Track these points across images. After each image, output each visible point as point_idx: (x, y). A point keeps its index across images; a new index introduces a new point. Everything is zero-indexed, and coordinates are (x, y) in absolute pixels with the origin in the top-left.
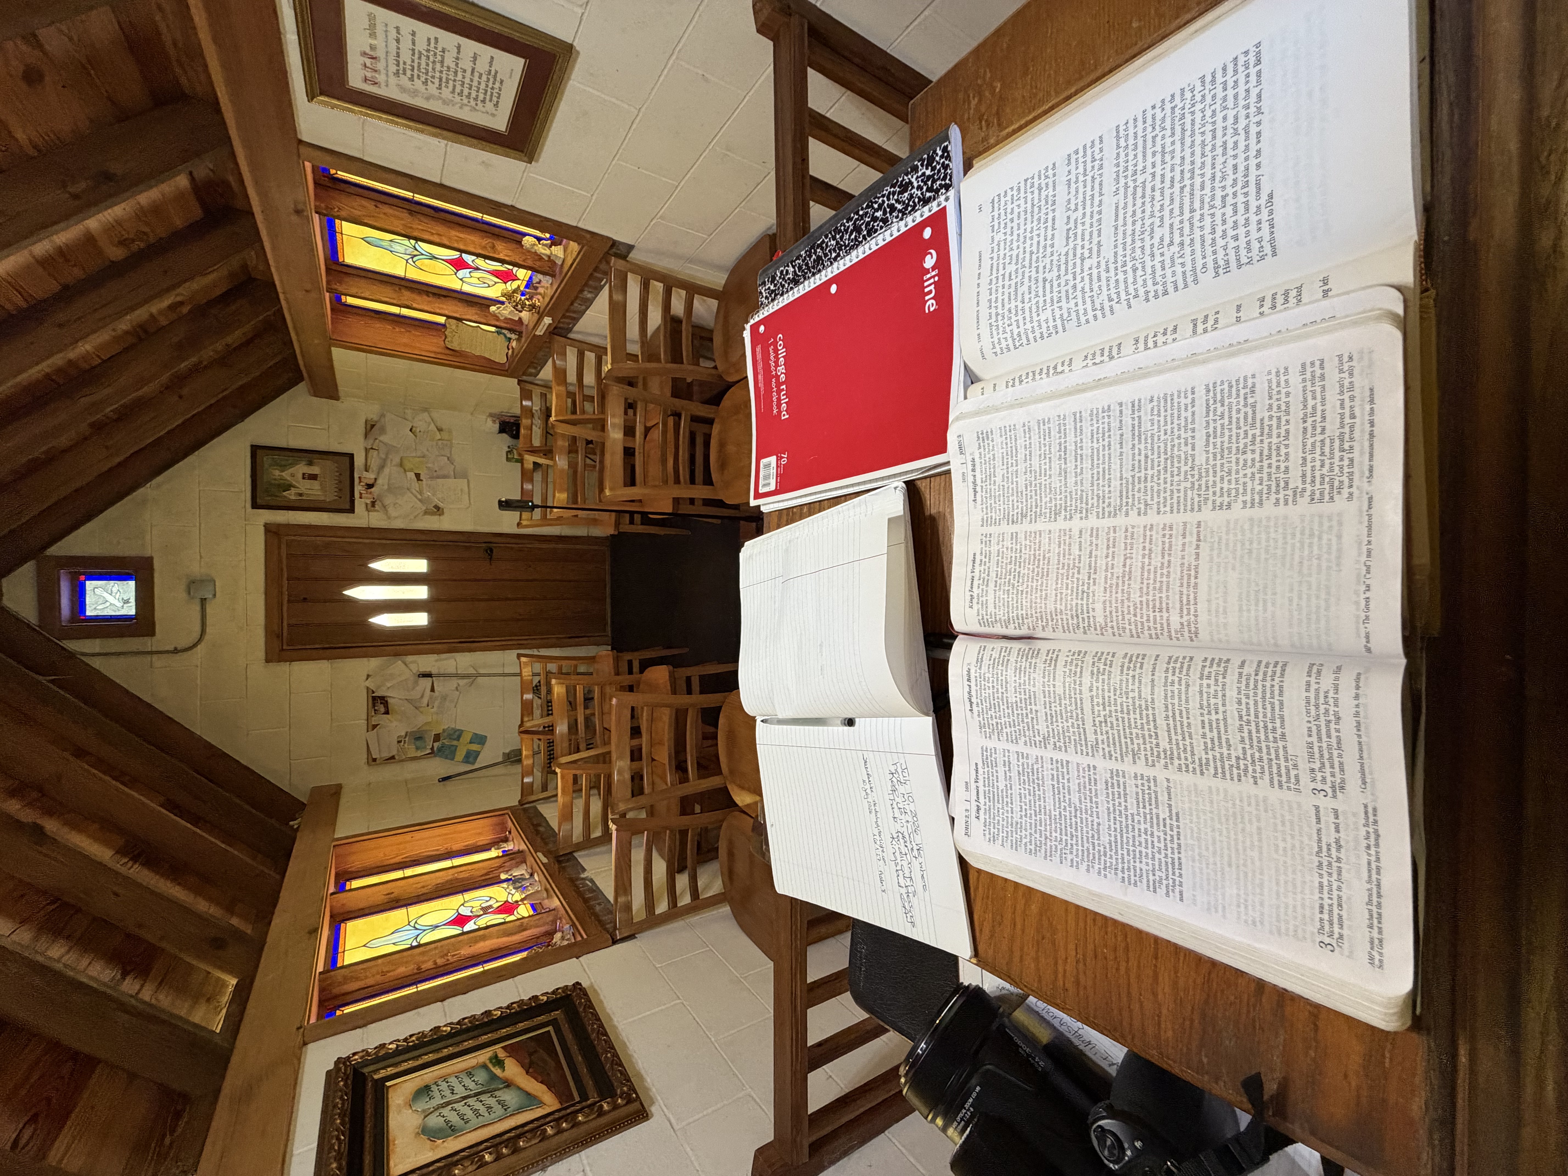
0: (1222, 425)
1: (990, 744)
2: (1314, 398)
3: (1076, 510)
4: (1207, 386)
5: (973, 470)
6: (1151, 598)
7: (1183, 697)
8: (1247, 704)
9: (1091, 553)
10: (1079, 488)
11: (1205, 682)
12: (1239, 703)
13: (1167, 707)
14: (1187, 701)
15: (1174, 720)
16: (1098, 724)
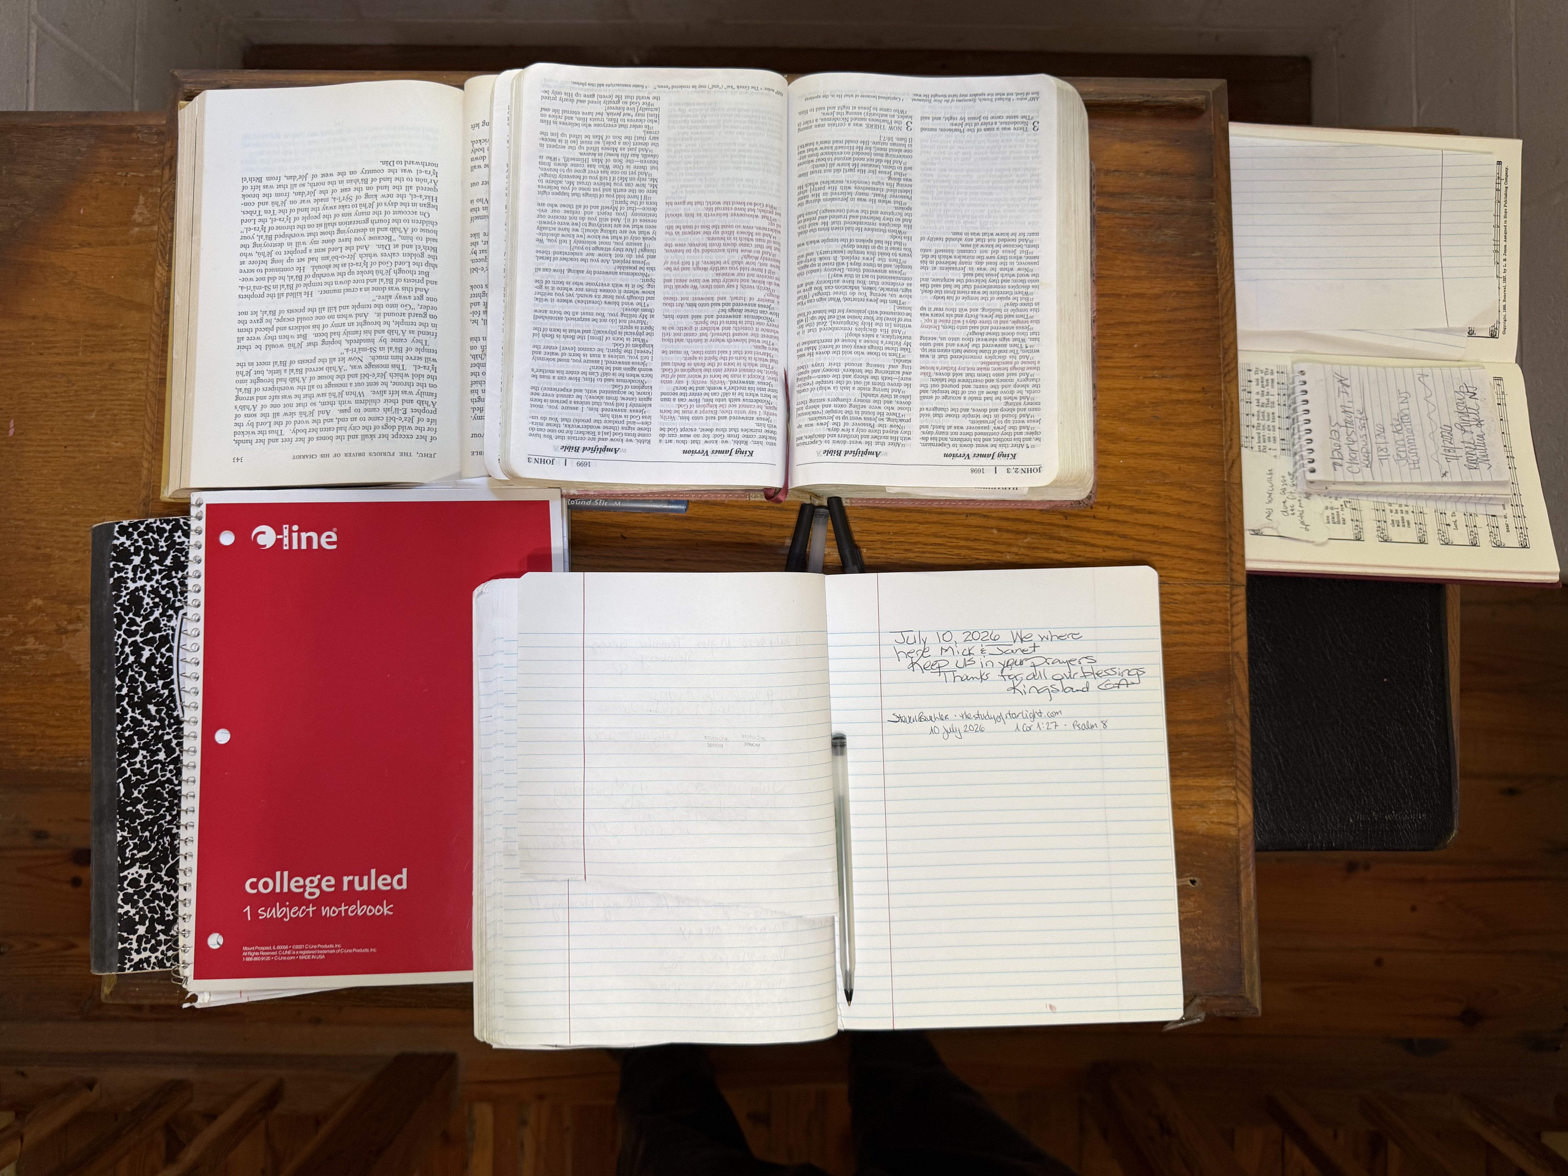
0: (578, 183)
1: (917, 435)
2: (572, 118)
3: (642, 322)
4: (539, 193)
5: (577, 450)
6: (738, 242)
7: (838, 214)
8: (839, 165)
9: (689, 305)
10: (618, 318)
11: (822, 197)
12: (838, 171)
13: (849, 228)
14: (841, 211)
15: (861, 223)
16: (873, 297)
